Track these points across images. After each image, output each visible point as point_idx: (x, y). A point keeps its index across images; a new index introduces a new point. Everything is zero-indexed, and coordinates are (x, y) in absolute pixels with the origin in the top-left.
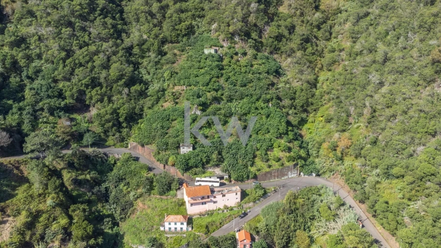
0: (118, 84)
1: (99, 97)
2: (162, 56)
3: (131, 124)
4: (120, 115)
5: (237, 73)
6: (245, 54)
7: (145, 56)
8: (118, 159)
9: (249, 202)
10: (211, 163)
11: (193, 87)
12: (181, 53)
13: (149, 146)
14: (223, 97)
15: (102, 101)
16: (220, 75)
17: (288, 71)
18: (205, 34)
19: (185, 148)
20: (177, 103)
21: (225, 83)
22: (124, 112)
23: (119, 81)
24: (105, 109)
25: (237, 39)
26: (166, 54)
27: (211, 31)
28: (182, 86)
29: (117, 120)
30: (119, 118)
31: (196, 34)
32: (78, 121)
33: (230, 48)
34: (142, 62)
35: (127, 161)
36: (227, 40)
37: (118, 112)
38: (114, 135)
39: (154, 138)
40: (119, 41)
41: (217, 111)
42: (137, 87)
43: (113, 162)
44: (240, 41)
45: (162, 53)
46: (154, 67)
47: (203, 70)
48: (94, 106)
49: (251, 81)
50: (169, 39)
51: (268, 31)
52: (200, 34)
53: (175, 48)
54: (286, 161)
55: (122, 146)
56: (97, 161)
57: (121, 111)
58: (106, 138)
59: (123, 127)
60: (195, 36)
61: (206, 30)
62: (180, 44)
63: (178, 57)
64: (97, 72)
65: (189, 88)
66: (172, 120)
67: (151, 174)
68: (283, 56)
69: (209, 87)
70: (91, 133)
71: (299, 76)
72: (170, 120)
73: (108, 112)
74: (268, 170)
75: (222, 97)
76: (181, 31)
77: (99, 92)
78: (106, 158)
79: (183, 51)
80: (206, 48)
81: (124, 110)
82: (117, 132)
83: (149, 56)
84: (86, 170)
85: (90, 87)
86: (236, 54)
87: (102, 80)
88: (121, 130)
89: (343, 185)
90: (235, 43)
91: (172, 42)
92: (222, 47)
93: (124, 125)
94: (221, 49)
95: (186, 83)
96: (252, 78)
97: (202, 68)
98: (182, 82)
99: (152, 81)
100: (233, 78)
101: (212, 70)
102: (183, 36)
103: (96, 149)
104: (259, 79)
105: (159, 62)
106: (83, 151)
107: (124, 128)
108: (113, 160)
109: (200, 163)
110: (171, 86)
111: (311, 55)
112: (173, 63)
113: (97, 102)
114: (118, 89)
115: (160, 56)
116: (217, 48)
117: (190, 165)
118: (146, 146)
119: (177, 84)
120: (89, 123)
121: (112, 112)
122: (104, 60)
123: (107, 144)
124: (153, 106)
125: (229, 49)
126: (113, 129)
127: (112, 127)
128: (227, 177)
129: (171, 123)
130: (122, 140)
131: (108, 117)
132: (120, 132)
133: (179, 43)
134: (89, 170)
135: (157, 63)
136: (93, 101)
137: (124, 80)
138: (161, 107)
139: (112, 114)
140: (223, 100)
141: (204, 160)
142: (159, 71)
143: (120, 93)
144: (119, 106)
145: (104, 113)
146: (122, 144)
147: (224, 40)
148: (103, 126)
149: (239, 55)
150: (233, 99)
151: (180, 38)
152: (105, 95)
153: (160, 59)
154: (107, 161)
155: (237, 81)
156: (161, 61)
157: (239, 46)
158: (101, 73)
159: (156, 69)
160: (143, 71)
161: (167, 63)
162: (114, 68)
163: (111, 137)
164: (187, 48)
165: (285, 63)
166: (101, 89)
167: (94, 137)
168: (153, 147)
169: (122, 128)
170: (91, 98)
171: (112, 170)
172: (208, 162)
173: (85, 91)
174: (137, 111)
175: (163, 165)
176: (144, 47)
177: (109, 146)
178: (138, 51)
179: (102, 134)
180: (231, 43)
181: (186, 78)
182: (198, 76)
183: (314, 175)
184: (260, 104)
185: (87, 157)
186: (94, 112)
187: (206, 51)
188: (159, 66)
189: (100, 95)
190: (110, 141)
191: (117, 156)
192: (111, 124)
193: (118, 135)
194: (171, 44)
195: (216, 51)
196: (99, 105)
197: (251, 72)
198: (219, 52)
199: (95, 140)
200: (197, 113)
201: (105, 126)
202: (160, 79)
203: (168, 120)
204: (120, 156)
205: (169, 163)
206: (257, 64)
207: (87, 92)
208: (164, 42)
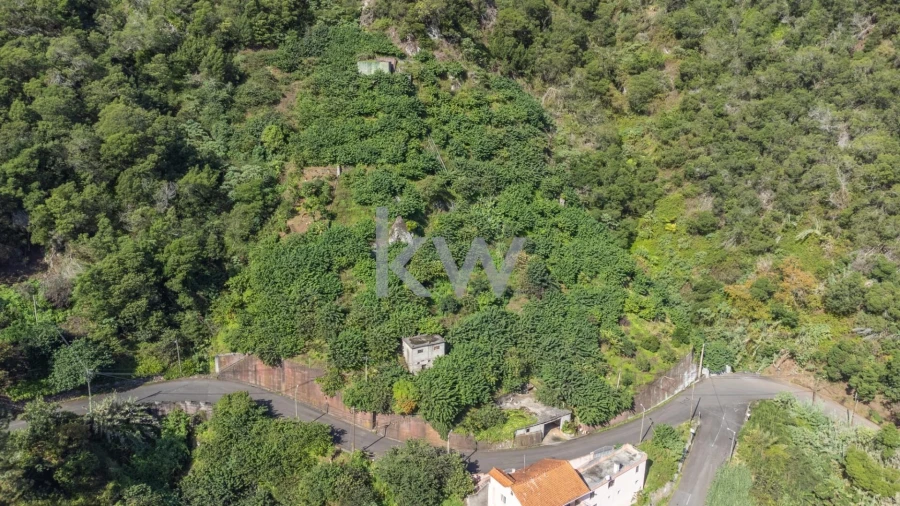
0: (135, 168)
1: (80, 217)
2: (236, 84)
3: (200, 293)
4: (167, 269)
5: (465, 125)
6: (463, 75)
7: (181, 85)
8: (197, 420)
9: (662, 485)
10: (507, 382)
11: (360, 167)
12: (288, 75)
13: (298, 360)
14: (452, 191)
15: (89, 228)
16: (424, 132)
17: (557, 117)
18: (344, 25)
19: (426, 349)
20: (333, 217)
21: (442, 152)
22: (183, 258)
23: (138, 160)
24: (114, 257)
25: (435, 36)
26: (243, 78)
27: (358, 15)
28: (326, 164)
29: (160, 286)
30: (166, 279)
31: (319, 22)
32: (12, 309)
33: (425, 60)
34: (180, 103)
35: (245, 423)
36: (413, 39)
37: (158, 262)
38: (154, 339)
39: (308, 331)
40: (93, 36)
41: (457, 228)
42: (193, 177)
43: (182, 433)
44: (444, 40)
45: (233, 76)
46: (222, 116)
47: (372, 119)
48: (61, 249)
49: (502, 145)
50: (246, 35)
51: (495, 21)
52: (329, 24)
53: (267, 61)
54: (671, 345)
55: (189, 371)
56: (128, 441)
57: (169, 257)
58: (130, 353)
59: (180, 309)
60: (316, 27)
61: (344, 14)
62: (282, 50)
63: (283, 87)
64: (50, 133)
65: (349, 170)
66: (341, 269)
67: (349, 454)
68: (537, 81)
69: (410, 163)
70: (79, 343)
71: (583, 128)
72: (335, 268)
73: (129, 263)
74: (648, 377)
75: (449, 190)
76: (279, 14)
77: (76, 200)
78: (155, 423)
79: (291, 69)
80: (362, 59)
81: (182, 254)
82: (165, 326)
83: (195, 86)
84: (102, 485)
85: (35, 184)
86: (443, 76)
87: (75, 161)
88: (176, 318)
89: (812, 385)
90: (433, 47)
91: (253, 45)
92: (403, 56)
93: (184, 300)
94: (400, 62)
95: (341, 157)
96: (500, 136)
97: (368, 115)
98: (327, 153)
99: (227, 158)
100: (457, 139)
101: (401, 116)
102: (286, 28)
103: (114, 398)
104: (519, 138)
105: (233, 101)
106: (71, 416)
107: (182, 310)
108: (182, 425)
109: (485, 389)
110: (291, 167)
111: (598, 78)
112: (276, 102)
113: (75, 234)
114: (140, 187)
115: (229, 85)
116: (393, 60)
117: (463, 402)
118: (286, 363)
119: (310, 162)
120: (54, 308)
121: (142, 264)
122: (65, 92)
123: (140, 370)
124: (254, 232)
125: (422, 61)
126: (153, 320)
127: (147, 314)
128: (567, 418)
129: (339, 277)
130: (187, 348)
131: (131, 280)
132: (175, 326)
133: (276, 46)
134: (111, 485)
135: (227, 103)
136: (58, 233)
137: (153, 157)
138: (283, 234)
139: (139, 270)
140: (454, 198)
141: (493, 380)
142: (238, 127)
143: (148, 198)
144: (154, 242)
145: (116, 268)
146: (187, 362)
147: (404, 40)
148: (114, 312)
149: (451, 77)
150: (477, 194)
151: (277, 34)
152: (97, 210)
153: (232, 94)
154: (158, 431)
155: (467, 144)
156: (235, 98)
157: (446, 55)
158: (65, 135)
159: (229, 122)
160: (193, 130)
161: (258, 104)
162: (116, 118)
163: (144, 344)
164: (305, 62)
165: (543, 98)
166: (80, 188)
167: (96, 356)
168: (316, 360)
169: (175, 312)
170: (49, 222)
171: (187, 462)
172: (499, 384)
173: (19, 201)
174: (211, 252)
175: (369, 415)
176: (179, 56)
177: (149, 378)
178: (164, 67)
179: (115, 342)
180: (424, 46)
181: (335, 144)
182: (366, 136)
183: (728, 368)
184: (541, 201)
185: (94, 437)
186: (67, 269)
187: (366, 69)
188: (233, 113)
189: (83, 208)
190: (148, 359)
191: (191, 410)
192: (143, 302)
193: (169, 336)
194: (250, 52)
195: (392, 69)
196: (86, 244)
197: (494, 121)
198: (399, 71)
199: (99, 367)
200: (403, 240)
201: (125, 313)
202: (250, 149)
203: (329, 270)
204: (203, 408)
205: (397, 408)
206: (498, 101)
207: (28, 204)
208: (229, 44)
